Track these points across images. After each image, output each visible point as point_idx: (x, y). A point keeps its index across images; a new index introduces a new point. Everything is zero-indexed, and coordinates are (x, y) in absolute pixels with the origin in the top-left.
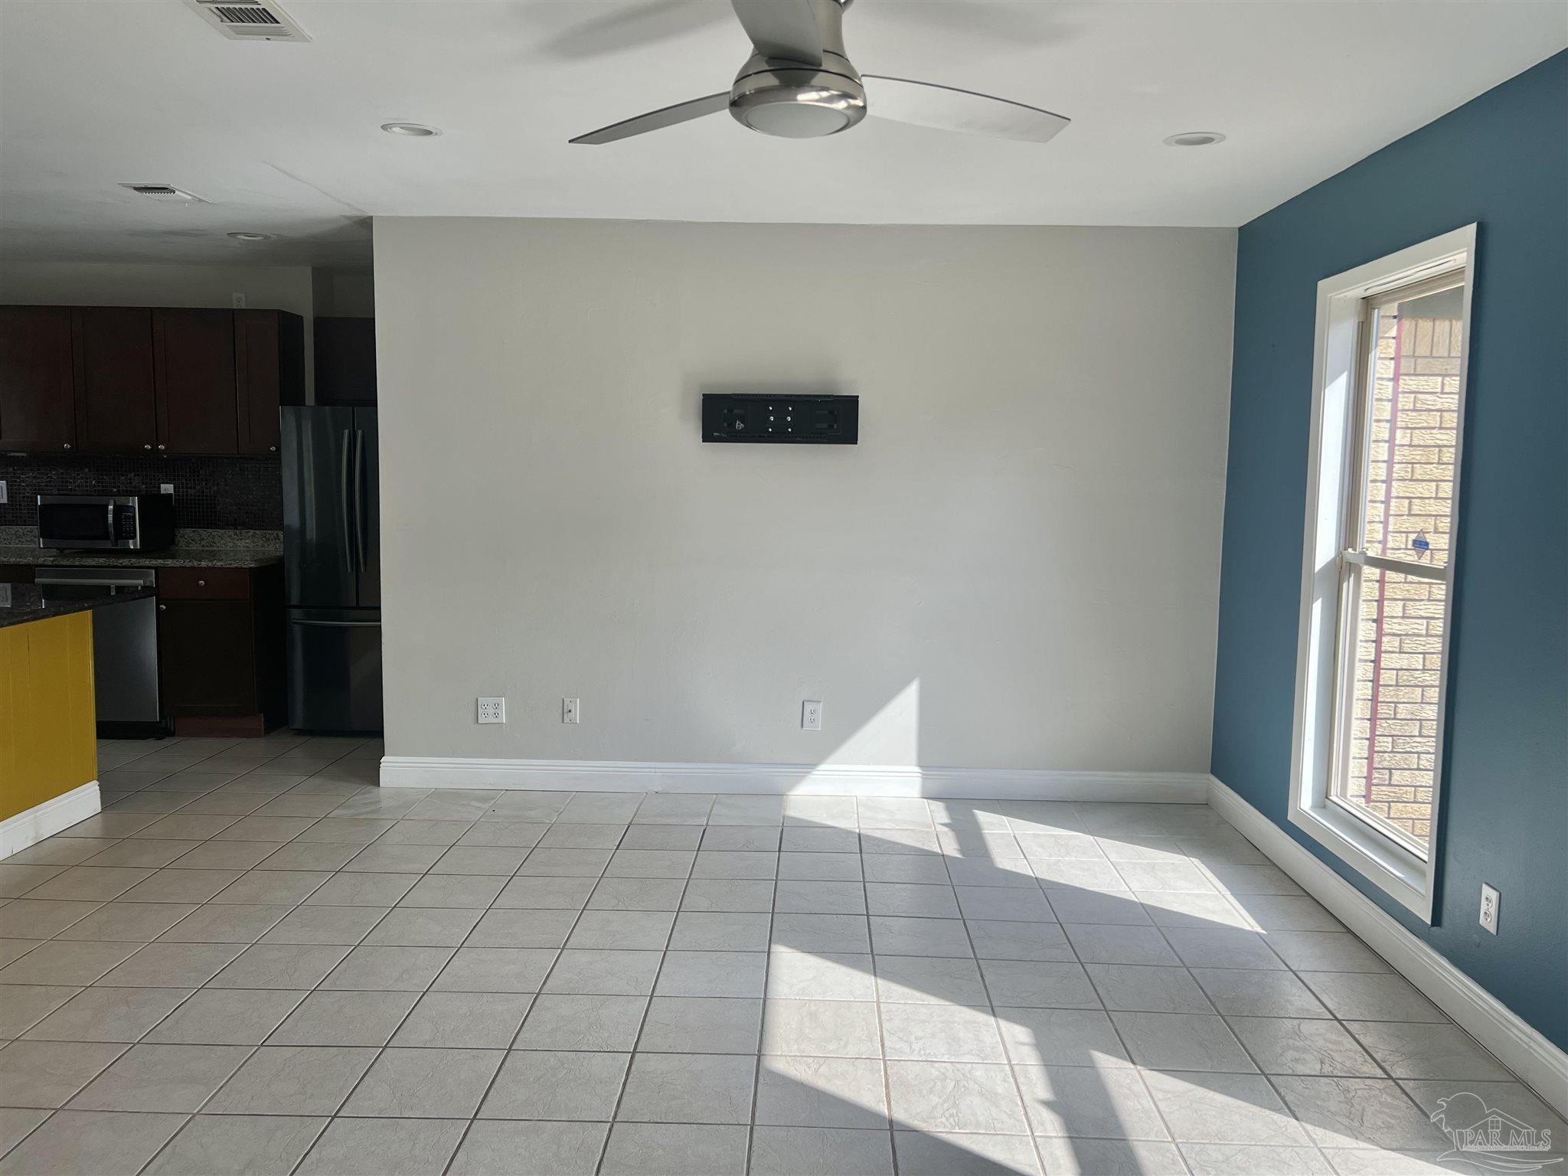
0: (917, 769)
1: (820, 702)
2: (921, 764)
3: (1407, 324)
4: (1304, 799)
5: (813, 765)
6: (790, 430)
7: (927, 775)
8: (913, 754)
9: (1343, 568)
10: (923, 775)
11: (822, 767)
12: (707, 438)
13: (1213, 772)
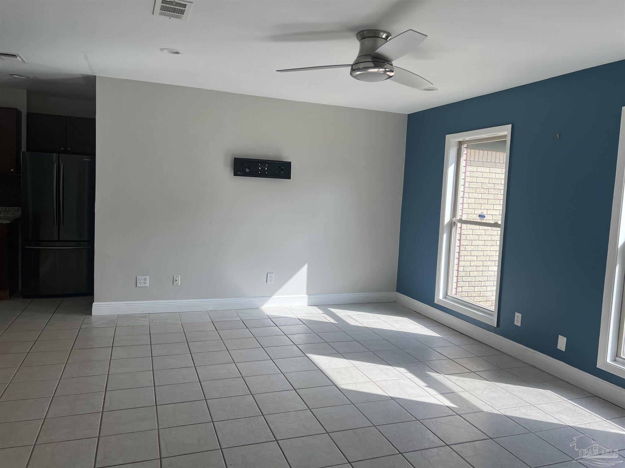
0: (307, 296)
1: (273, 273)
2: (308, 294)
3: (469, 150)
4: (440, 296)
5: (270, 297)
6: (267, 173)
7: (310, 297)
8: (305, 290)
9: (452, 224)
10: (308, 297)
11: (274, 297)
12: (235, 174)
13: (397, 291)
